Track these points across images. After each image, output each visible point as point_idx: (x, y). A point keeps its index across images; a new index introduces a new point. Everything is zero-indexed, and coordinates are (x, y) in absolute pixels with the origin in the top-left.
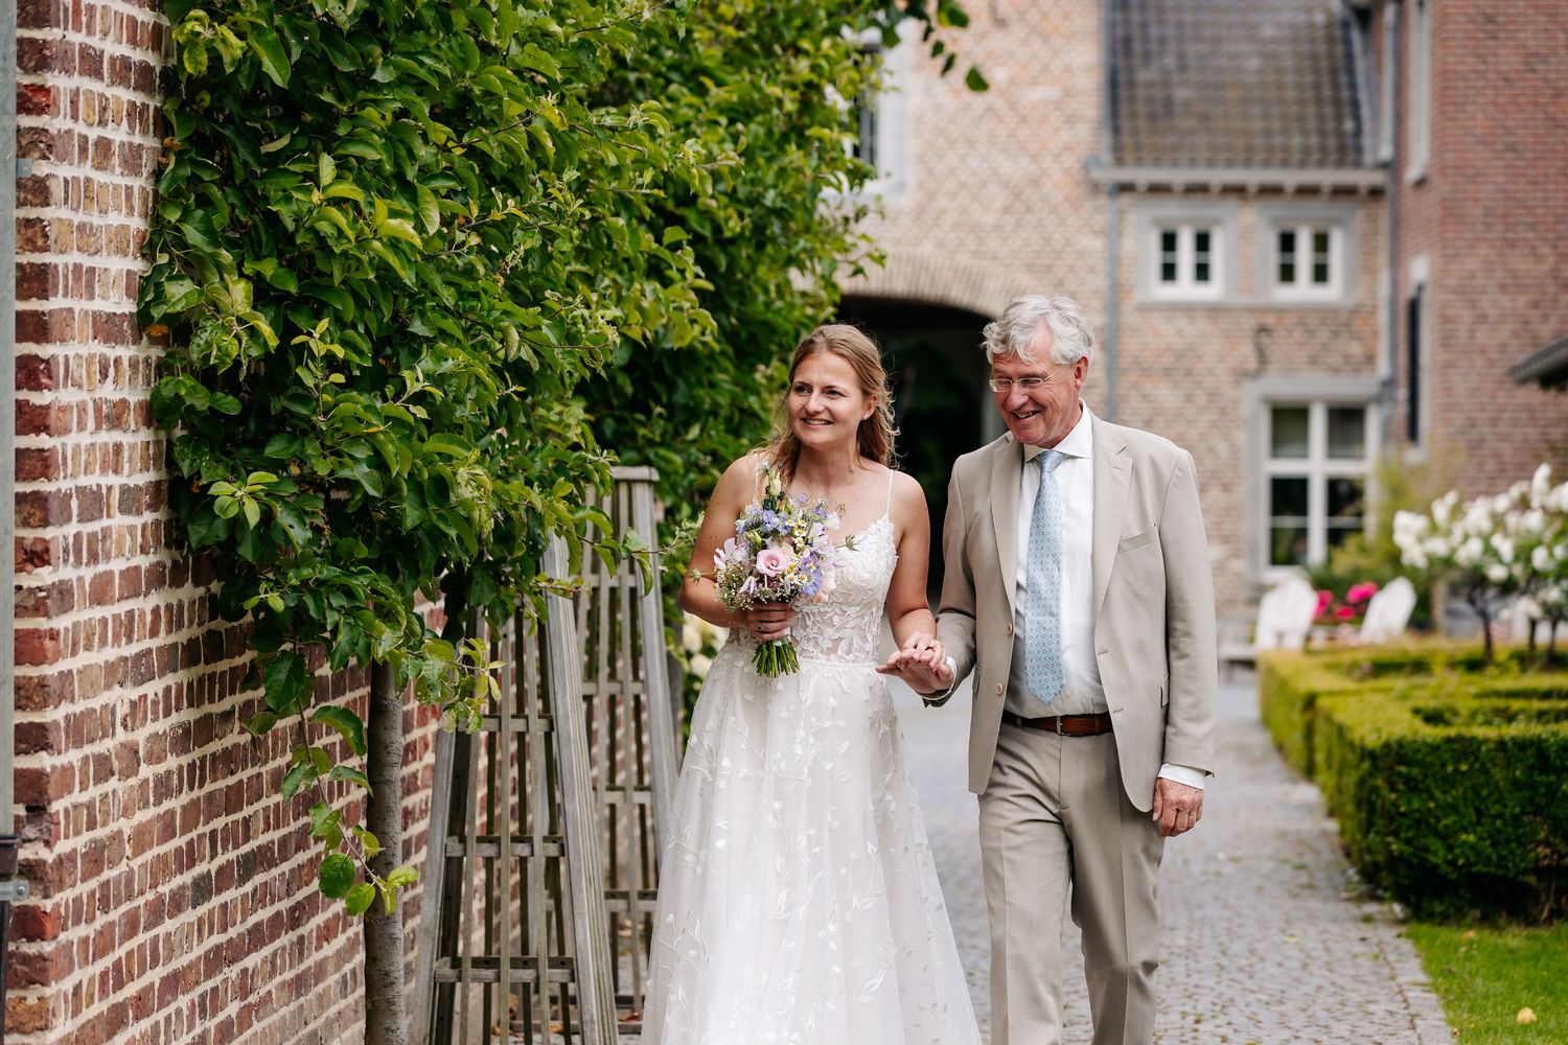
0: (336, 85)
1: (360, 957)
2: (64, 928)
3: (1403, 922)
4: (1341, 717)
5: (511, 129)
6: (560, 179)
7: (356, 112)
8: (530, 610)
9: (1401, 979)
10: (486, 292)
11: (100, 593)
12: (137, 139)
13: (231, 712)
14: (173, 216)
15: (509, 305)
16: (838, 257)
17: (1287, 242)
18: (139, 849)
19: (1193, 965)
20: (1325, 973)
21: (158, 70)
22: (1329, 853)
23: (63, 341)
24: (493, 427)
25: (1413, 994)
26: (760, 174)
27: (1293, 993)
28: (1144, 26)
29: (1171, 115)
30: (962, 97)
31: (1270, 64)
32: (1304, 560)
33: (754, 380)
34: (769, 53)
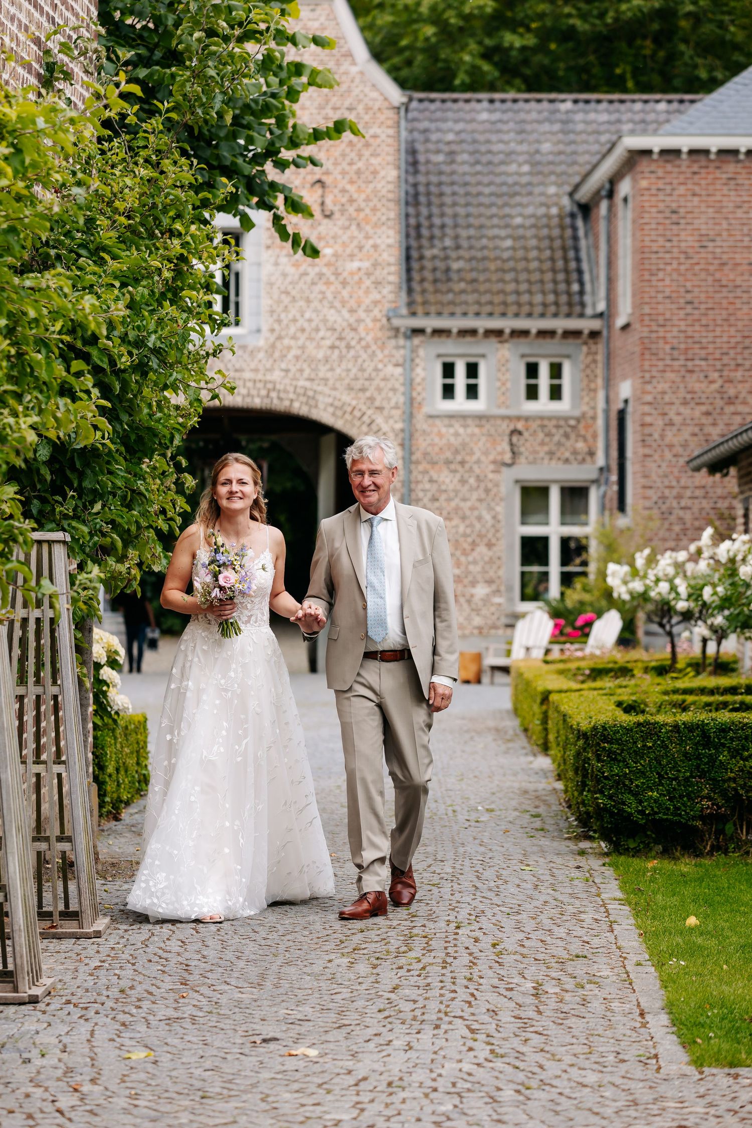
3: (607, 854)
4: (564, 708)
9: (603, 896)
16: (202, 386)
17: (532, 370)
19: (456, 886)
20: (550, 891)
22: (556, 805)
25: (613, 906)
26: (144, 323)
27: (527, 906)
28: (430, 217)
29: (449, 280)
30: (302, 269)
31: (519, 244)
32: (545, 596)
33: (141, 469)
34: (152, 236)
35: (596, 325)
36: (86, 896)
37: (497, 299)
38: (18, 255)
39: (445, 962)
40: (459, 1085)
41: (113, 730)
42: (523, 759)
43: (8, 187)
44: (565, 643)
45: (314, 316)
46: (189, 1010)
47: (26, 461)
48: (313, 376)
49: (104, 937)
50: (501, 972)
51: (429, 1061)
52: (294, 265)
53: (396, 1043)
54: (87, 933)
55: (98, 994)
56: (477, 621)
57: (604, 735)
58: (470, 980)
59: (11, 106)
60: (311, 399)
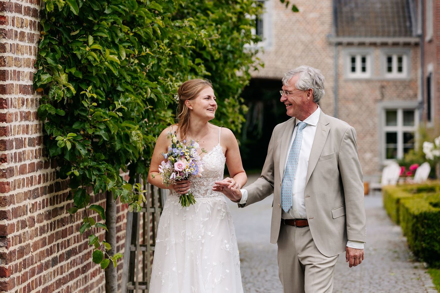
0: (93, 15)
1: (104, 282)
2: (12, 274)
3: (427, 268)
4: (407, 206)
5: (147, 27)
6: (163, 42)
7: (100, 23)
9: (426, 286)
10: (140, 77)
11: (22, 171)
12: (33, 32)
13: (63, 207)
14: (43, 55)
15: (147, 81)
16: (250, 65)
17: (390, 60)
18: (35, 249)
19: (362, 282)
20: (402, 284)
21: (39, 11)
22: (404, 247)
23: (10, 94)
24: (143, 118)
25: (430, 290)
26: (225, 40)
29: (353, 21)
31: (384, 6)
32: (396, 157)
33: (225, 103)
35: (417, 40)
44: (406, 177)
52: (285, 14)
56: (367, 168)
57: (425, 217)
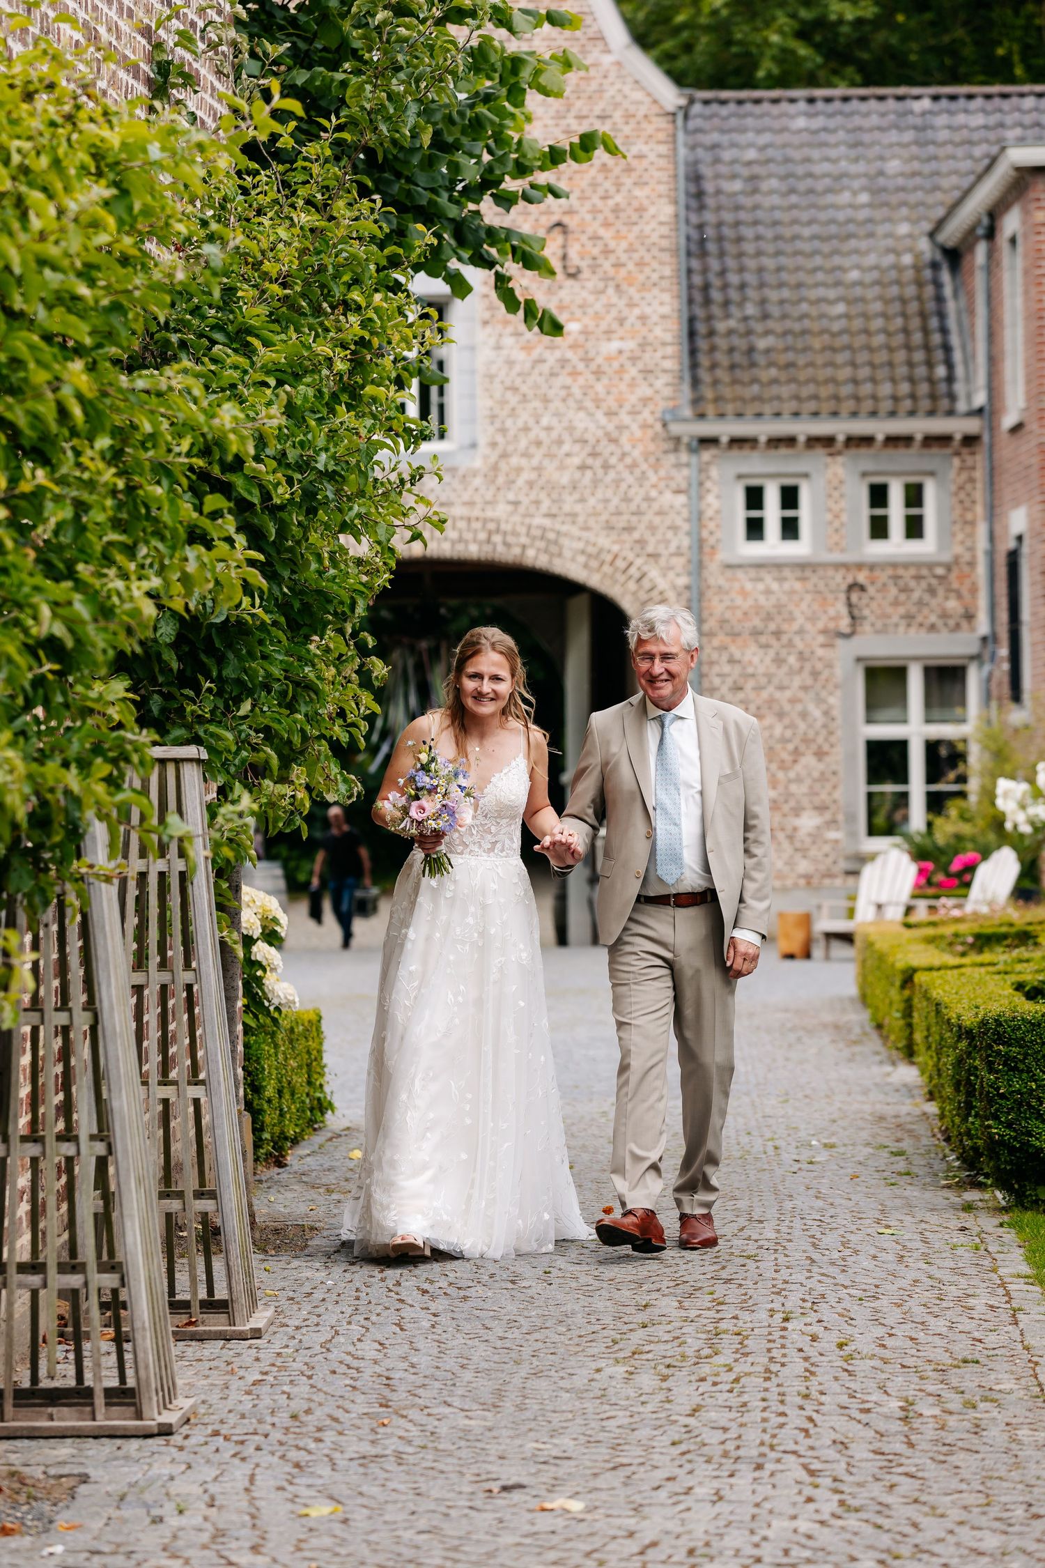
3: (1005, 1210)
4: (936, 994)
5: (39, 396)
6: (92, 447)
8: (72, 899)
9: (1002, 1271)
10: (15, 567)
15: (39, 580)
16: (397, 522)
17: (879, 495)
19: (782, 1259)
20: (922, 1264)
22: (928, 1137)
24: (28, 706)
25: (1016, 1287)
26: (310, 436)
27: (890, 1288)
28: (723, 273)
29: (753, 365)
30: (535, 354)
31: (855, 310)
32: (904, 829)
33: (308, 651)
34: (318, 311)
35: (972, 426)
36: (238, 1277)
37: (824, 392)
38: (125, 344)
39: (768, 1370)
40: (793, 1553)
41: (273, 1035)
42: (876, 1070)
43: (109, 245)
44: (937, 897)
45: (554, 422)
46: (392, 1445)
47: (141, 643)
48: (554, 511)
49: (266, 1337)
50: (852, 1385)
51: (748, 1518)
52: (522, 348)
53: (699, 1491)
54: (241, 1332)
55: (260, 1422)
56: (804, 866)
57: (996, 1033)
58: (806, 1396)
59: (112, 128)
60: (553, 545)
